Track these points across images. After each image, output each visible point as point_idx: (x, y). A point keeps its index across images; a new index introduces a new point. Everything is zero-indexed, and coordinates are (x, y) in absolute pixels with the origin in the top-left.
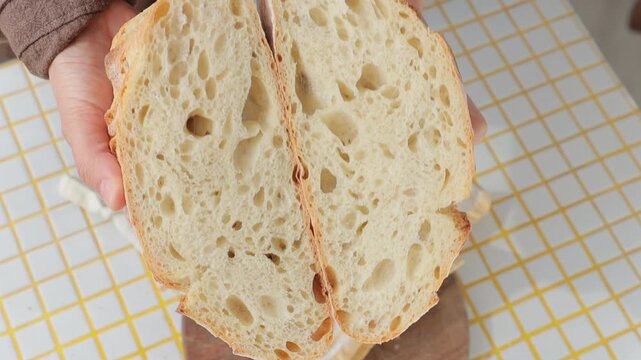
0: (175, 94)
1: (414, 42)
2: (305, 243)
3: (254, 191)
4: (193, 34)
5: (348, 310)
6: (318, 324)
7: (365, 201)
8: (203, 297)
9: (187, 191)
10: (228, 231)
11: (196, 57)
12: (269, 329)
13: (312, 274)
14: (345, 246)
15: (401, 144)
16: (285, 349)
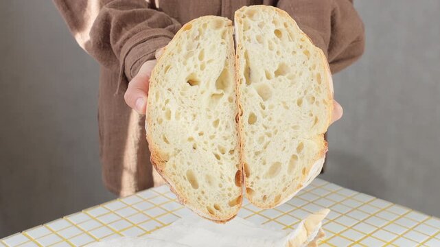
0: (185, 64)
1: (307, 53)
2: (236, 152)
3: (214, 119)
4: (200, 41)
5: (253, 189)
6: (234, 197)
7: (271, 131)
8: (174, 167)
9: (179, 109)
10: (196, 136)
11: (199, 50)
12: (206, 194)
13: (236, 170)
14: (257, 154)
15: (294, 102)
16: (213, 208)
